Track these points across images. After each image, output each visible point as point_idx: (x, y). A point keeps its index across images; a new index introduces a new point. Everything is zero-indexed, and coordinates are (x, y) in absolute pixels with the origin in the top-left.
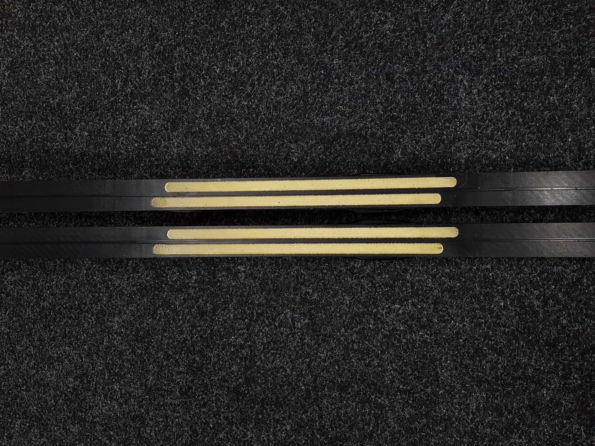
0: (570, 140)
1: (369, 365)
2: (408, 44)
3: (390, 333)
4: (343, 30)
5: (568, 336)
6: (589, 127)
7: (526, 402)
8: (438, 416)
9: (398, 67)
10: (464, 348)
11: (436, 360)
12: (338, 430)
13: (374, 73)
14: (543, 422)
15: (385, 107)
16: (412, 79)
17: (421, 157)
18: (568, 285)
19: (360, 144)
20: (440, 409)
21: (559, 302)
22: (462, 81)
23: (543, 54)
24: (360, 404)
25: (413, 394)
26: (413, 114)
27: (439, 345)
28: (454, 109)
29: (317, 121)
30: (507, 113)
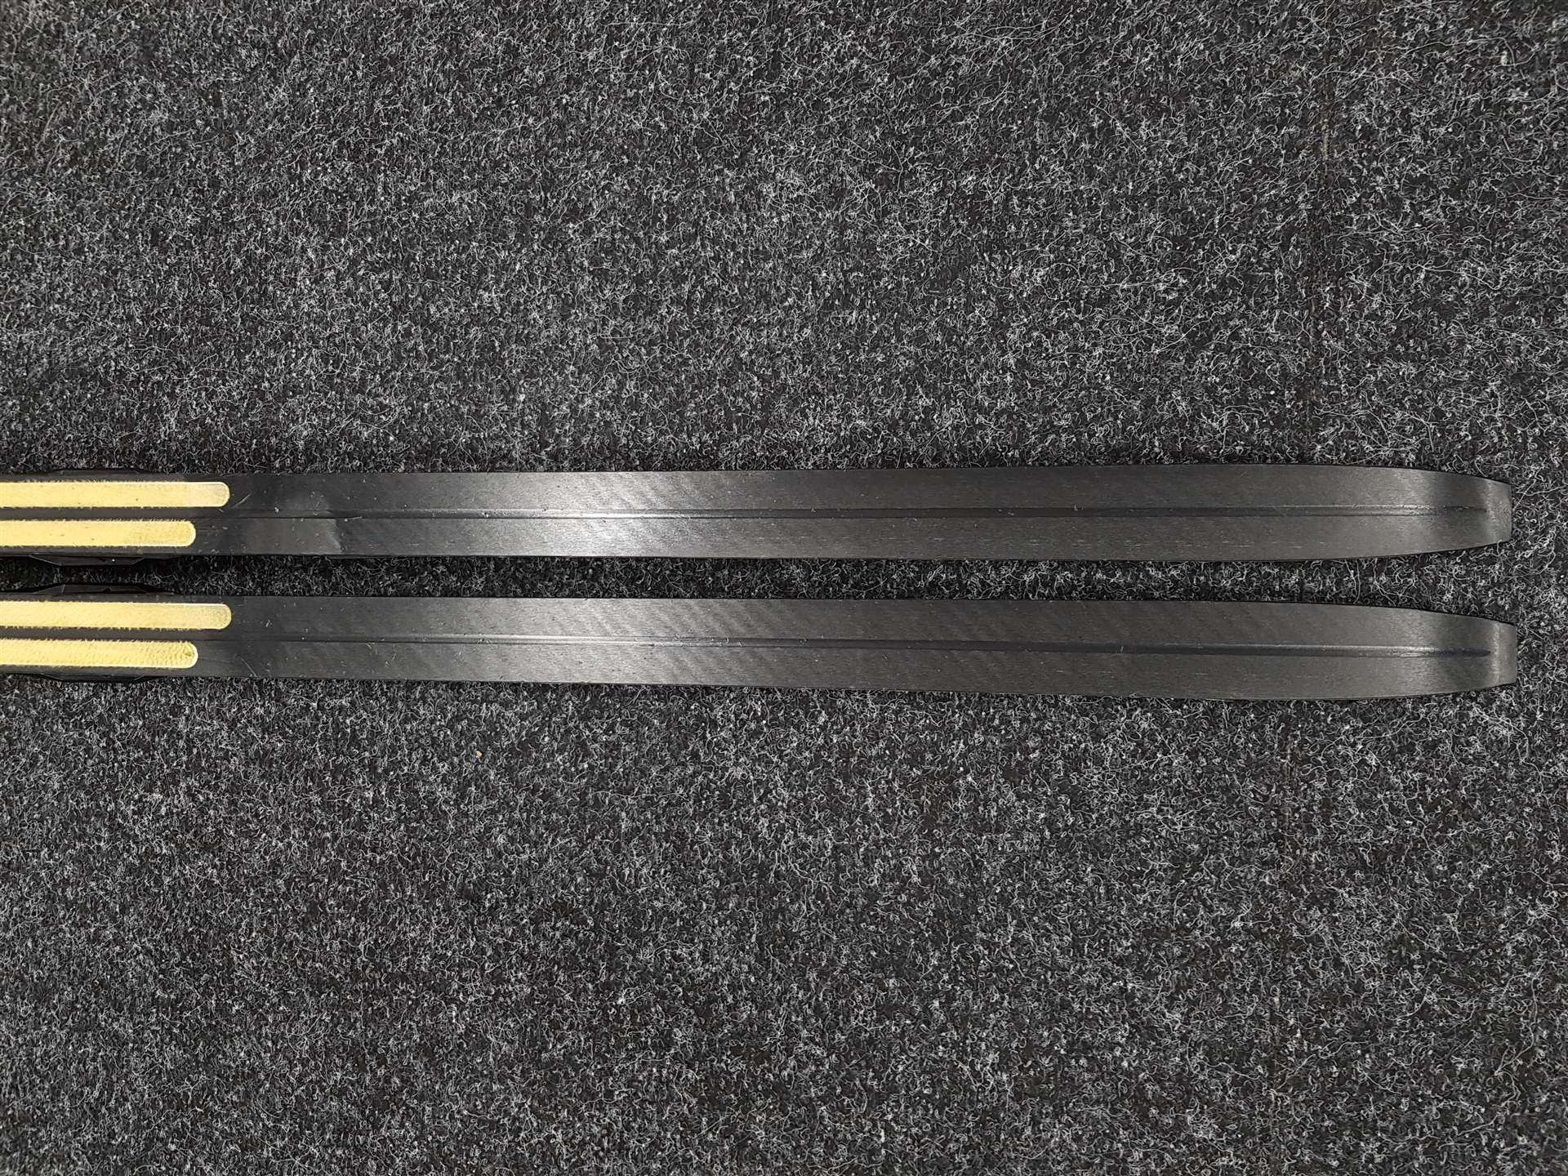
0: (522, 398)
1: (95, 939)
2: (198, 159)
3: (142, 860)
4: (66, 122)
5: (507, 874)
6: (564, 368)
7: (416, 1037)
8: (230, 1067)
9: (176, 217)
10: (287, 900)
11: (229, 929)
12: (29, 1097)
13: (127, 226)
14: (450, 1088)
15: (147, 310)
16: (203, 242)
17: (217, 432)
18: (511, 748)
19: (94, 396)
20: (234, 1050)
21: (490, 792)
22: (304, 250)
23: (473, 187)
24: (76, 1034)
25: (181, 1013)
26: (204, 328)
27: (235, 890)
28: (286, 316)
29: (9, 338)
30: (394, 330)
